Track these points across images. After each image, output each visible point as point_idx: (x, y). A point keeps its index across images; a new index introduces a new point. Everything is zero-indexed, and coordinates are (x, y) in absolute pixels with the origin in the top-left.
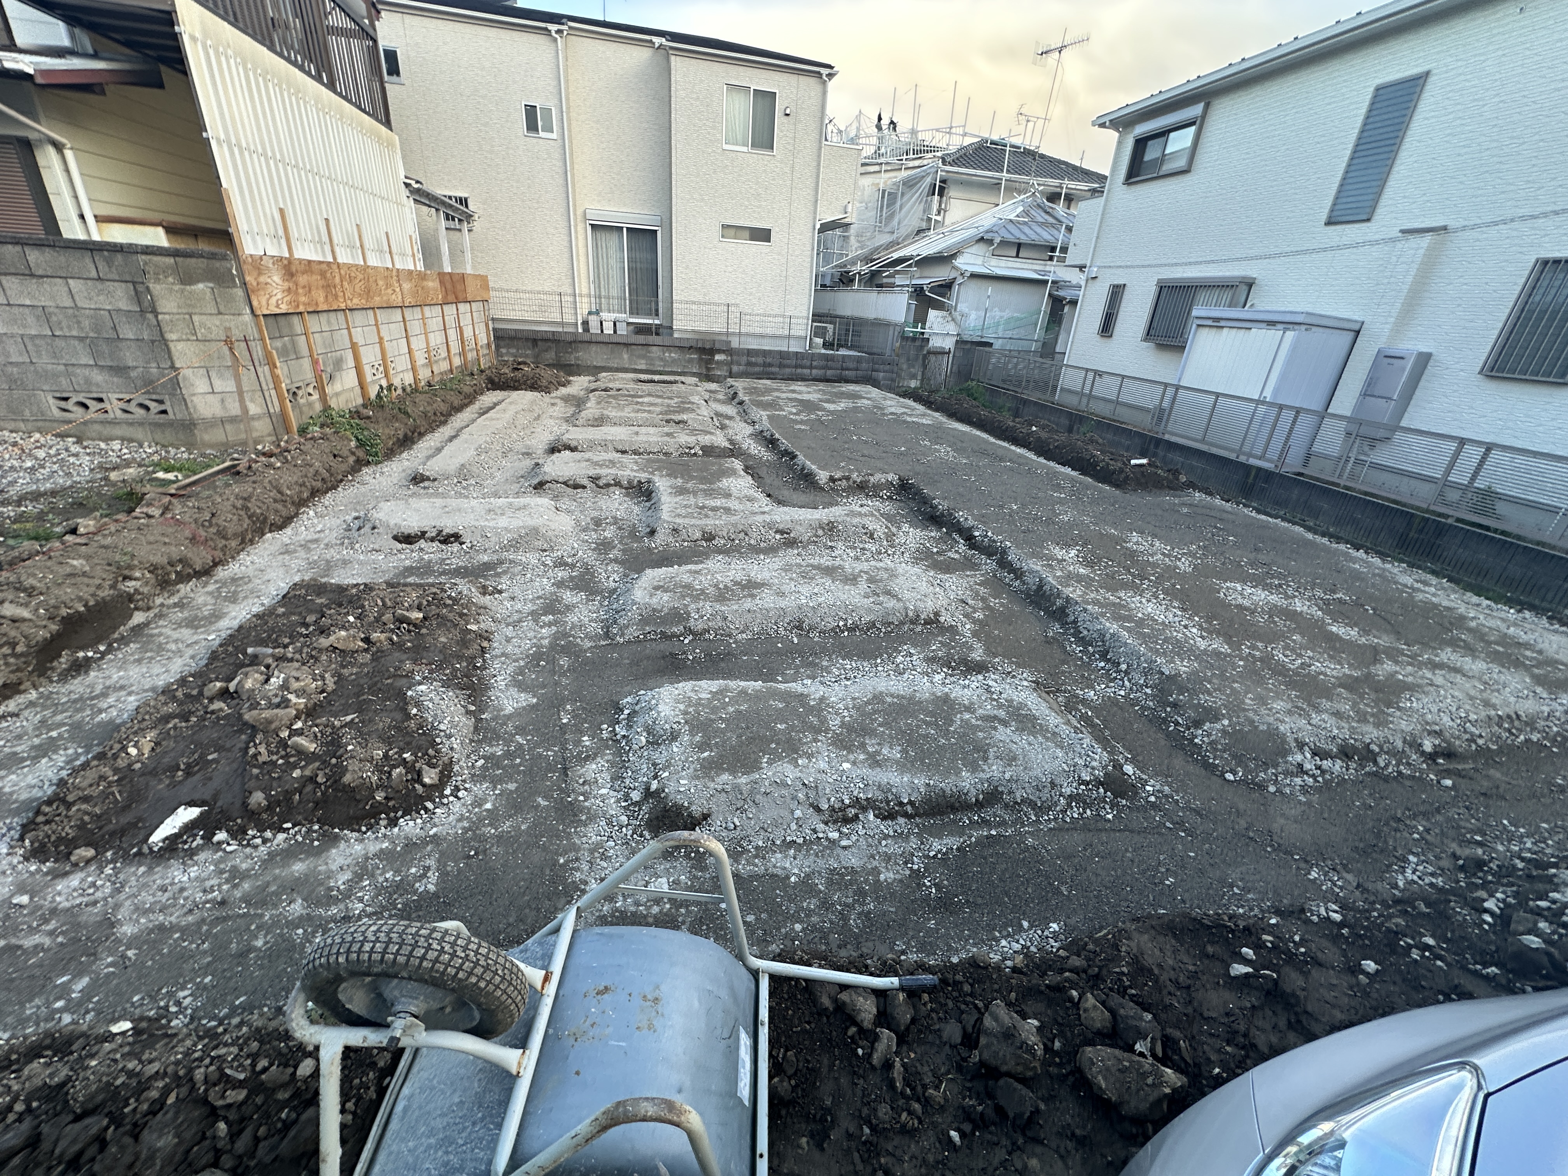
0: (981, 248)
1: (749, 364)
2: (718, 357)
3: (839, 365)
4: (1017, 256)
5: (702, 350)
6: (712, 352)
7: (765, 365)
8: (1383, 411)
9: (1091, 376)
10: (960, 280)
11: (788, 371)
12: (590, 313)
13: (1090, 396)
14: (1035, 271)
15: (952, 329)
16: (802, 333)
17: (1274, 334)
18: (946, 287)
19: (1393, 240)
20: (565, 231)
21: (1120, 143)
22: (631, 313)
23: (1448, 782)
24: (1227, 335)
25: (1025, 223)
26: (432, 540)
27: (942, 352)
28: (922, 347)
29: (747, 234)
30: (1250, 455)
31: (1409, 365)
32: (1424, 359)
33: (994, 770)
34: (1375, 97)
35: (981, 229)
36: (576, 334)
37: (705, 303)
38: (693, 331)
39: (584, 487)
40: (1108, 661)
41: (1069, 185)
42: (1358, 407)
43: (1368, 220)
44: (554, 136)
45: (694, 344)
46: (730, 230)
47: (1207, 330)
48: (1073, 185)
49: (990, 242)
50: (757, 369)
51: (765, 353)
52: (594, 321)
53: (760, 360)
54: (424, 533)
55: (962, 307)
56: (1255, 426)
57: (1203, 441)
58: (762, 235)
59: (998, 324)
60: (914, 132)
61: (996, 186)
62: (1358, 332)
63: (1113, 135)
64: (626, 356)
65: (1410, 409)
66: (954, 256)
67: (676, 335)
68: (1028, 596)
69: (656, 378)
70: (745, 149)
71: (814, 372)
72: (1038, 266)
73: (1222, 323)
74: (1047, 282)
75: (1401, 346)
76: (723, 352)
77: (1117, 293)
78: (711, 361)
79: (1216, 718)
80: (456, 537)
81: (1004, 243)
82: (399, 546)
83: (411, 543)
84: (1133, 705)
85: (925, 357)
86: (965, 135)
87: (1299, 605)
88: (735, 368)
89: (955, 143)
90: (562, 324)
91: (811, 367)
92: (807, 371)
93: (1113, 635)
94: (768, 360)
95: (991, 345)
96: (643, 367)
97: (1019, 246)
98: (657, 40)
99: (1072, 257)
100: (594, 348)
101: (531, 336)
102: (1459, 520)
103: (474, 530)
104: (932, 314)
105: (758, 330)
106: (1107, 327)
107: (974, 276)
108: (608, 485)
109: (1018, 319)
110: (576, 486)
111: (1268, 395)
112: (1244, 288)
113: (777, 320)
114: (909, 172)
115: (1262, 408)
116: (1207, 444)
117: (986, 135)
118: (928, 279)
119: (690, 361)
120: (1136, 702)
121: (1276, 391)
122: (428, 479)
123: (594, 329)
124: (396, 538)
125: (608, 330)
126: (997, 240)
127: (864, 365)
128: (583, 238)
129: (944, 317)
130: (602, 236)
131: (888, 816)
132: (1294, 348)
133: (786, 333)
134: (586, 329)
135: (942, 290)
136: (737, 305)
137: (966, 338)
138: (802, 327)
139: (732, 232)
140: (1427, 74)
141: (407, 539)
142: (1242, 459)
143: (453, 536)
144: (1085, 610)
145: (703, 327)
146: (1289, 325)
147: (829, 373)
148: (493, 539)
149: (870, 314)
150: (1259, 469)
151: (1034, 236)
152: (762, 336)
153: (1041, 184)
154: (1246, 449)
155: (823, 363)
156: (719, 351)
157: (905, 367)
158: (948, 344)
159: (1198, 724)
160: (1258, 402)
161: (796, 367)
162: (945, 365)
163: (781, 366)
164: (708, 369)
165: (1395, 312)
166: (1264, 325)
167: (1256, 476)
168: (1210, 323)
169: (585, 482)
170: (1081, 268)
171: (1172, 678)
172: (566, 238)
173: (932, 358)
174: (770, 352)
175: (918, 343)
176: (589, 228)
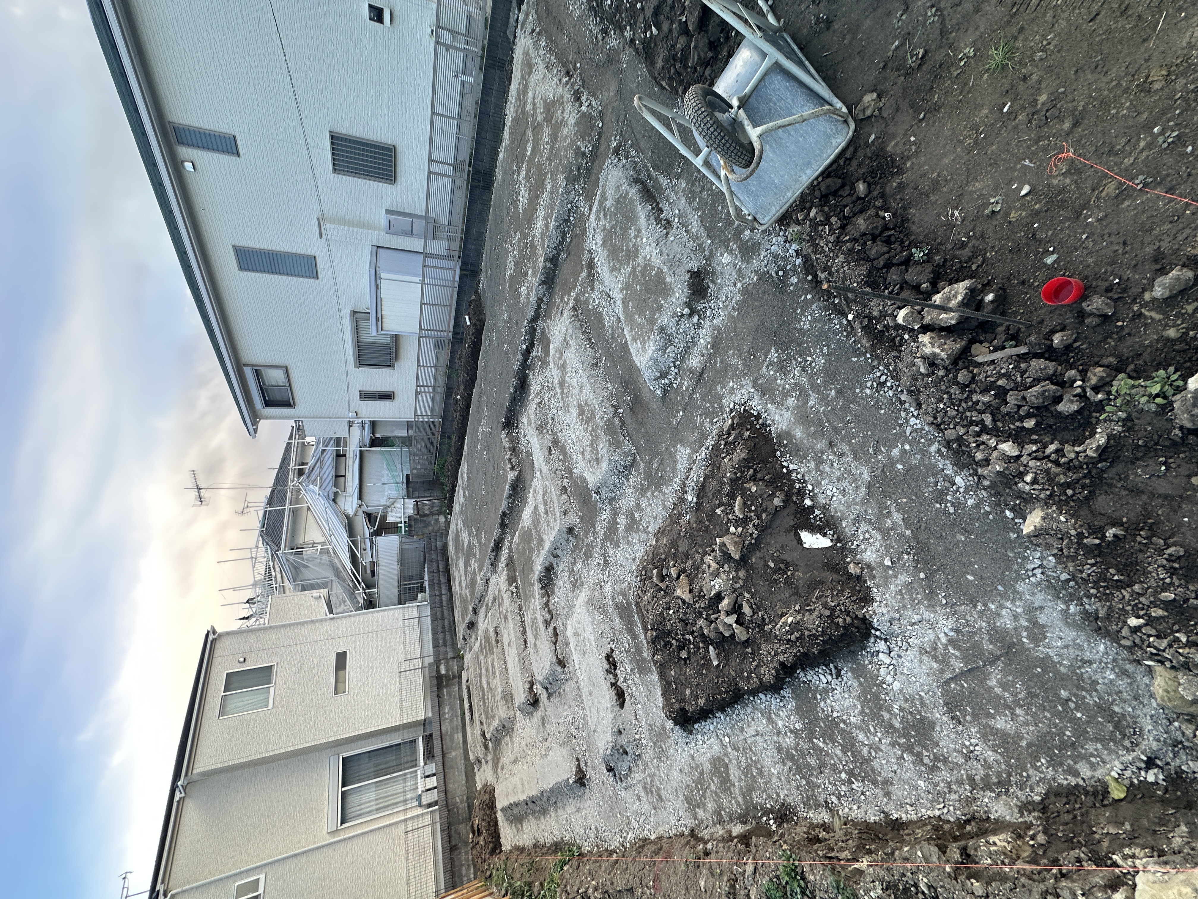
0: (341, 500)
1: (445, 644)
2: (443, 672)
3: (436, 575)
4: (344, 476)
5: (439, 686)
6: (439, 677)
7: (444, 631)
8: (419, 226)
9: (419, 389)
10: (364, 508)
11: (446, 612)
12: (420, 805)
13: (434, 387)
14: (354, 462)
15: (399, 504)
16: (415, 610)
17: (383, 284)
18: (370, 517)
19: (327, 240)
20: (349, 844)
21: (267, 418)
22: (416, 766)
23: (578, 65)
24: (386, 312)
25: (321, 479)
26: (616, 675)
27: (417, 506)
28: (415, 520)
29: (341, 673)
30: (454, 281)
31: (392, 217)
32: (388, 212)
33: (624, 187)
34: (245, 270)
35: (327, 505)
36: (440, 810)
37: (401, 695)
38: (425, 700)
39: (555, 628)
40: (569, 217)
41: (293, 465)
42: (418, 236)
43: (315, 257)
44: (262, 877)
45: (435, 694)
46: (339, 687)
47: (384, 325)
48: (292, 463)
49: (336, 494)
50: (448, 637)
51: (435, 633)
52: (427, 799)
53: (441, 636)
54: (612, 685)
55: (383, 502)
56: (437, 282)
57: (450, 306)
58: (341, 659)
59: (393, 476)
60: (255, 584)
61: (295, 513)
62: (378, 247)
63: (263, 424)
64: (454, 754)
65: (416, 213)
66: (347, 517)
67: (430, 715)
68: (549, 289)
69: (467, 705)
70: (272, 689)
71: (443, 592)
72: (350, 462)
73: (379, 316)
74: (360, 451)
75: (383, 225)
76: (438, 667)
77: (366, 396)
78: (447, 676)
79: (579, 148)
80: (608, 657)
81: (336, 485)
82: (627, 699)
83: (623, 692)
84: (585, 188)
85: (421, 516)
86: (257, 547)
87: (523, 175)
88: (450, 655)
89: (263, 553)
90: (433, 824)
91: (441, 595)
92: (444, 598)
93: (556, 221)
94: (440, 629)
95: (408, 475)
96: (460, 735)
97: (337, 476)
98: (178, 796)
99: (342, 433)
100: (450, 787)
101: (448, 854)
102: (470, 166)
103: (599, 647)
104: (390, 519)
105: (418, 646)
106: (387, 396)
107: (360, 498)
108: (550, 611)
109: (388, 464)
110: (556, 634)
111: (418, 279)
112: (357, 315)
113: (407, 632)
114: (286, 579)
115: (427, 281)
116: (451, 302)
117: (257, 532)
118: (364, 528)
119: (449, 695)
120: (584, 189)
121: (416, 275)
122: (578, 766)
123: (434, 796)
124: (622, 705)
125: (433, 782)
126: (334, 489)
127: (434, 557)
128: (353, 828)
129: (392, 510)
130: (351, 811)
131: (661, 211)
132: (389, 271)
133: (416, 620)
134: (436, 803)
135: (372, 520)
136: (400, 663)
137: (405, 492)
138: (411, 610)
139: (340, 685)
140: (234, 246)
141: (620, 695)
142: (457, 284)
143: (608, 660)
144: (548, 246)
145: (420, 692)
146: (377, 277)
147: (443, 580)
148: (602, 627)
149: (395, 568)
150: (461, 270)
151: (331, 468)
152: (421, 641)
153: (292, 481)
154: (450, 284)
155: (436, 587)
156: (438, 671)
157: (431, 528)
158: (410, 503)
159: (584, 154)
160: (423, 283)
161: (442, 607)
162: (424, 502)
163: (443, 618)
164: (454, 677)
165: (365, 231)
166: (378, 291)
167: (465, 270)
168: (380, 323)
169: (551, 630)
170: (350, 425)
171: (567, 179)
172: (355, 841)
173: (422, 512)
174: (433, 629)
175: (413, 523)
176: (345, 826)
